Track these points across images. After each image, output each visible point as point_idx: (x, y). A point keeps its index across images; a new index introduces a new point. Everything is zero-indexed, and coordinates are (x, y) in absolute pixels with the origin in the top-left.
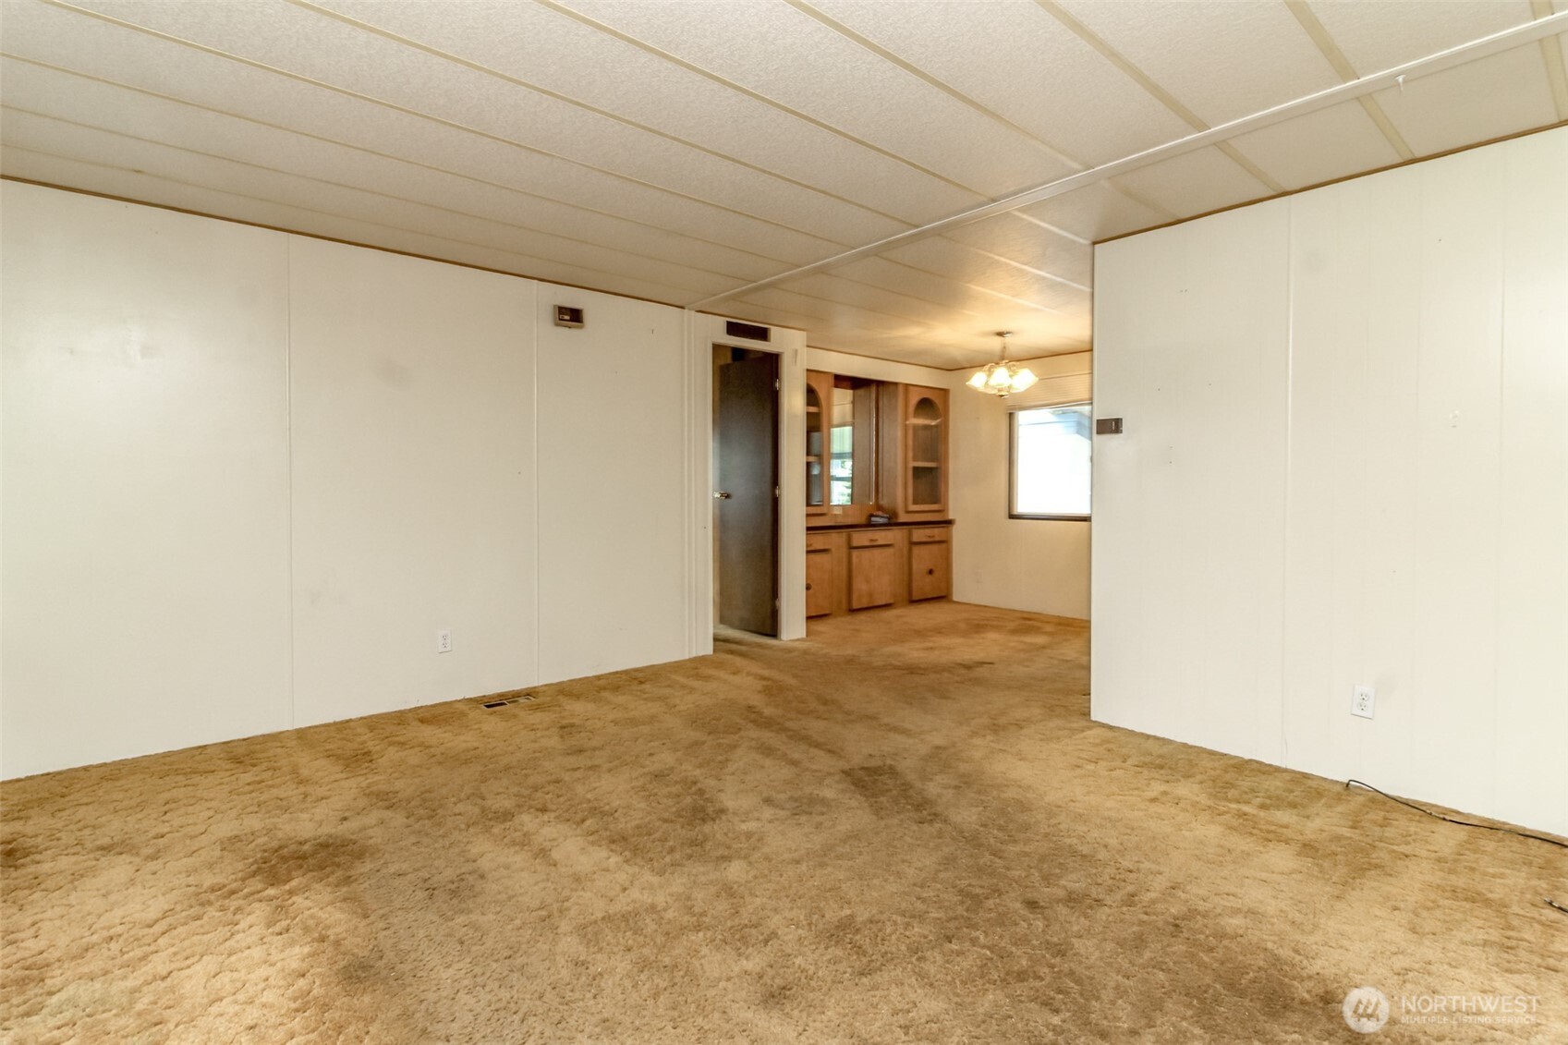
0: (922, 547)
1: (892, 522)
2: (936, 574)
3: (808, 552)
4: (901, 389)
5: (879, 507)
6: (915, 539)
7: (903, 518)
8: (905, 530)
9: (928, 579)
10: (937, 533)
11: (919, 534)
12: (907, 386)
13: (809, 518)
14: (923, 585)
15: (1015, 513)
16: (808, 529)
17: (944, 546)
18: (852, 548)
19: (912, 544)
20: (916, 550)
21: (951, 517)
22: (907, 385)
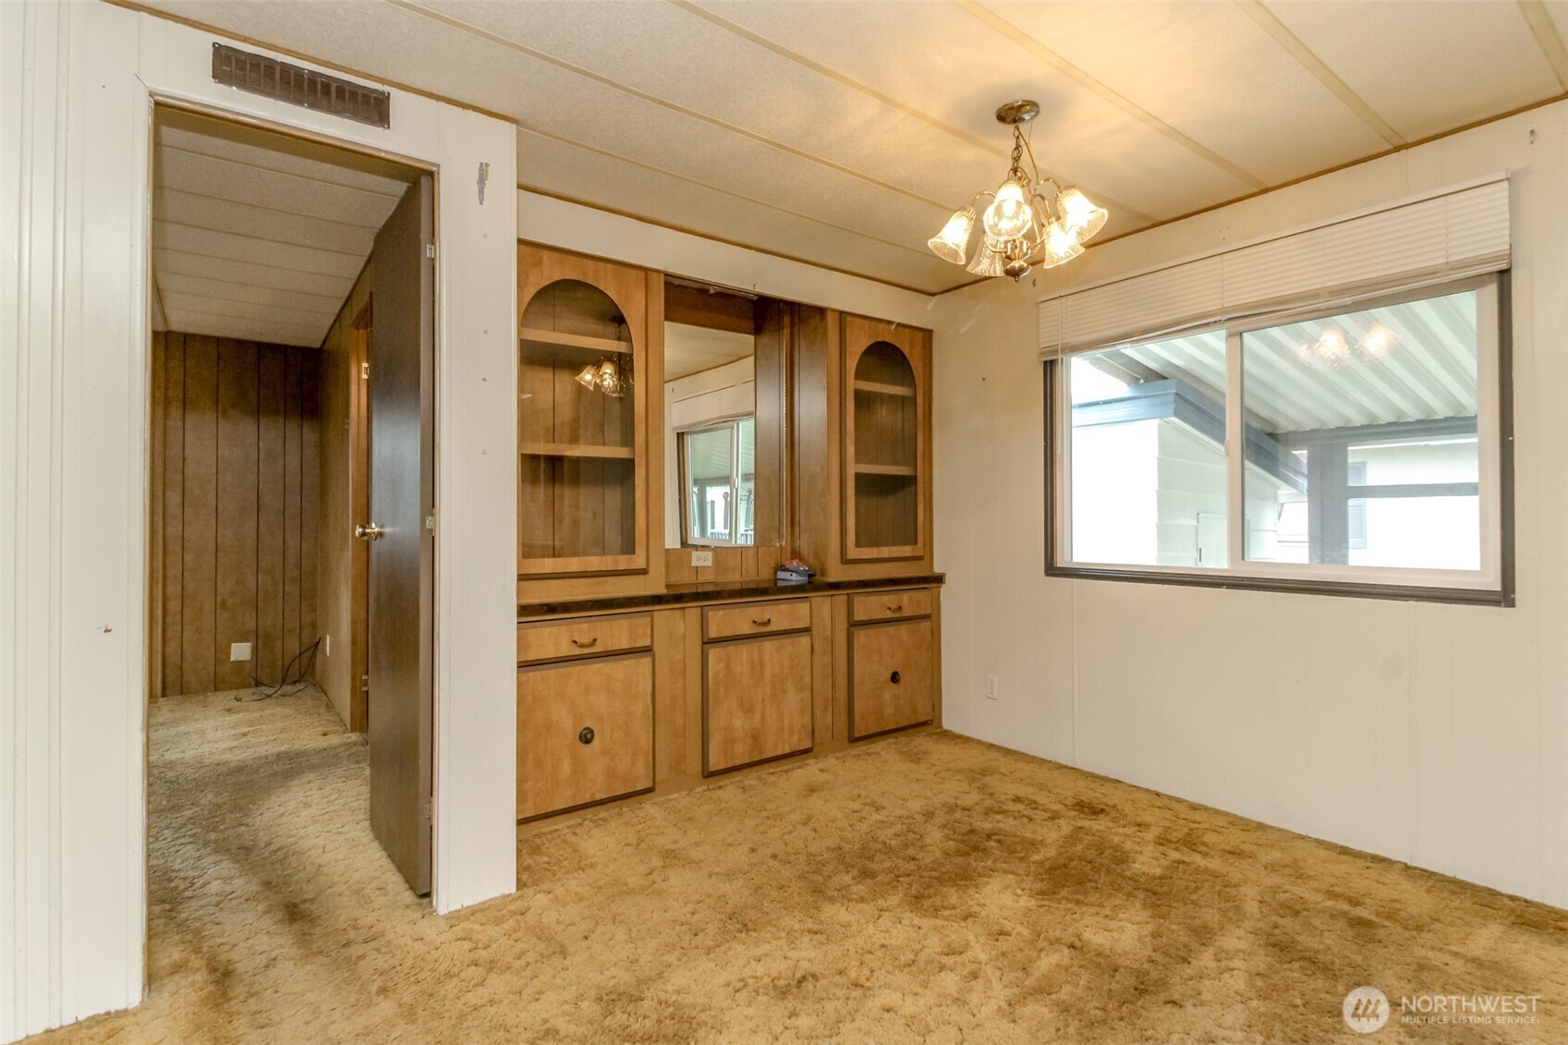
0: (872, 631)
1: (814, 584)
2: (905, 679)
3: (524, 666)
4: (832, 321)
5: (796, 554)
6: (860, 615)
7: (836, 573)
8: (841, 597)
9: (889, 692)
10: (909, 601)
11: (869, 605)
12: (842, 315)
13: (525, 584)
14: (878, 702)
15: (1060, 564)
16: (524, 610)
17: (926, 625)
18: (708, 642)
19: (854, 625)
20: (861, 637)
21: (937, 569)
22: (841, 313)
